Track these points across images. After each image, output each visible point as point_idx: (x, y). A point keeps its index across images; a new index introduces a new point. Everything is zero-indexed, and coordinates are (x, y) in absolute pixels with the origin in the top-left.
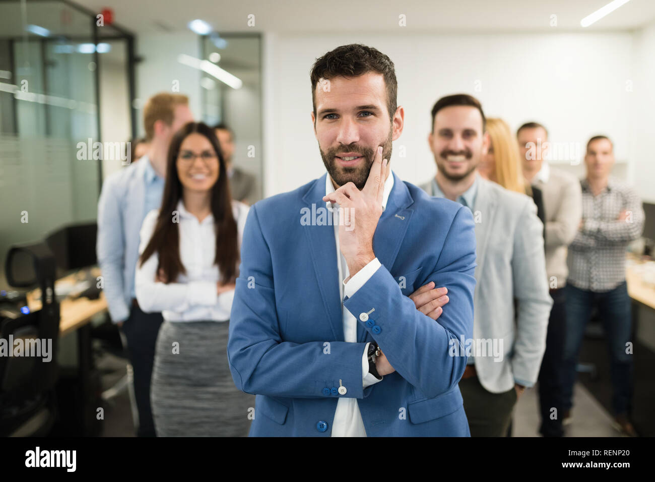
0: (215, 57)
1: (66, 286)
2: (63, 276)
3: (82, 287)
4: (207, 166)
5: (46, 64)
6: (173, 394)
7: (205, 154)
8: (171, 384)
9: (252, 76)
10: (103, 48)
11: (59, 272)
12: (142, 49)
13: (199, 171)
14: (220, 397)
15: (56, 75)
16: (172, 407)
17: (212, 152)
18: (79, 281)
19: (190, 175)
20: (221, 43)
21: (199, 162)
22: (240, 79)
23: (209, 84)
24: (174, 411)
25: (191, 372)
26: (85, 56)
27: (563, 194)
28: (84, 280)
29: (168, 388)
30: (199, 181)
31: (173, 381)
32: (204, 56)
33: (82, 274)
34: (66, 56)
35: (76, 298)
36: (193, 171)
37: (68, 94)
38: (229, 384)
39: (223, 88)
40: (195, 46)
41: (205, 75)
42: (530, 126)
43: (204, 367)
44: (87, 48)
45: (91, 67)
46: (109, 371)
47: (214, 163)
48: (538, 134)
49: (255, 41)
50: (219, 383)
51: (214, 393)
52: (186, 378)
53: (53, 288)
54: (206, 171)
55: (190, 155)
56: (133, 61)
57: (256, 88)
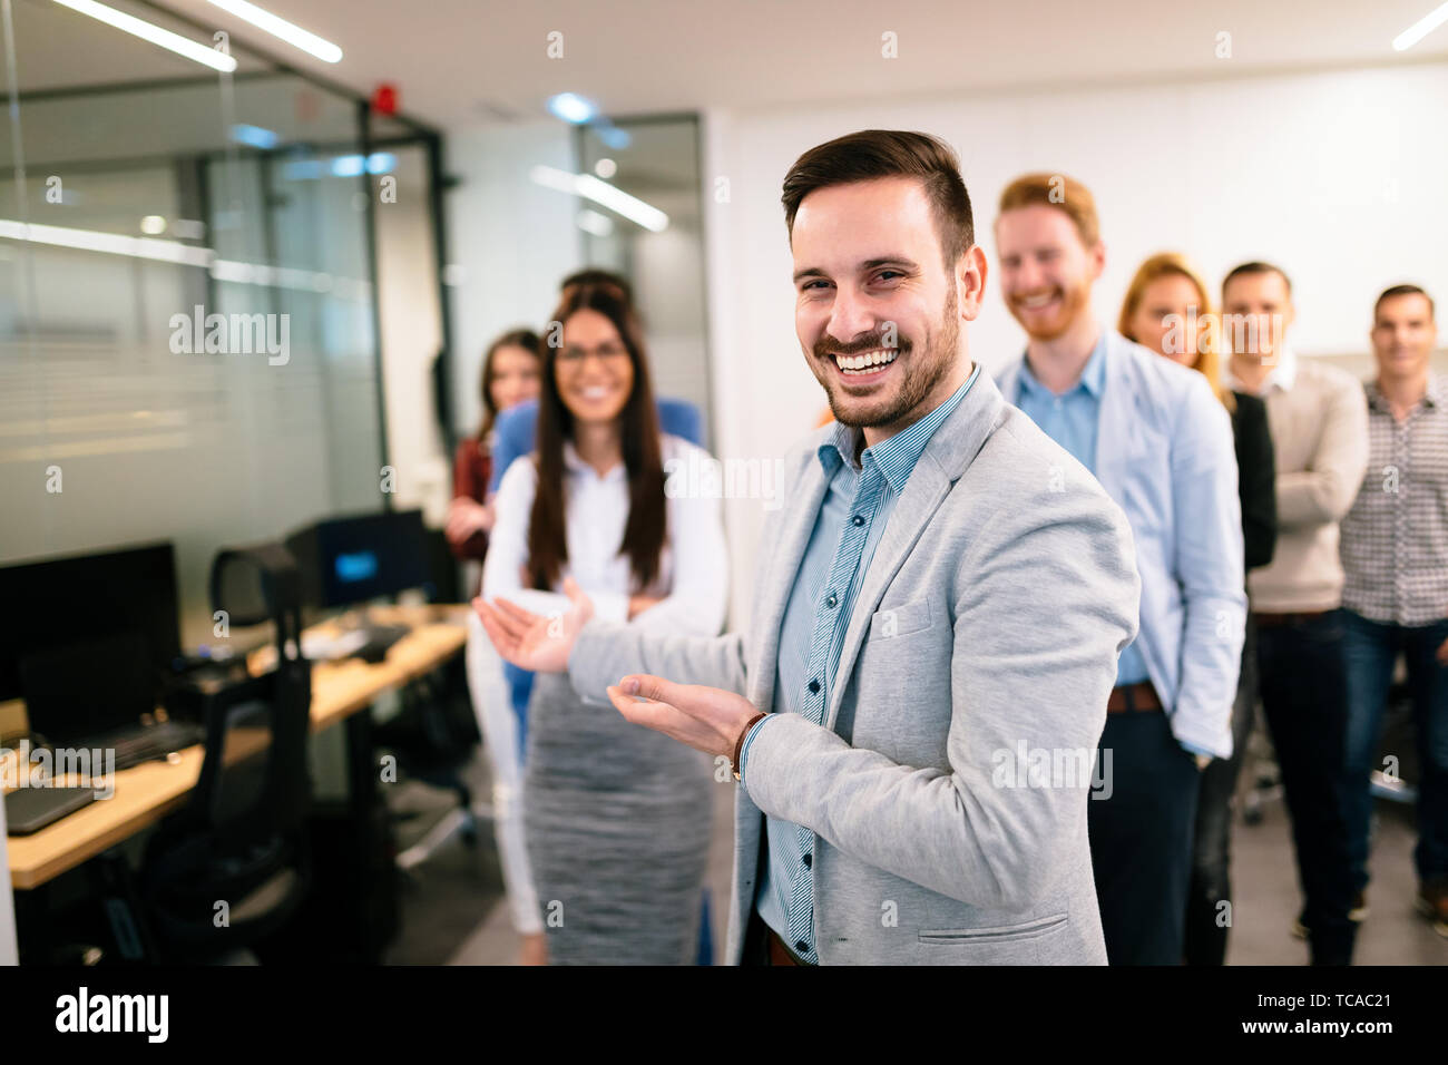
0: (607, 167)
1: (324, 639)
2: (316, 622)
3: (353, 641)
4: (610, 371)
5: (271, 202)
6: (556, 805)
7: (604, 350)
8: (552, 787)
9: (685, 203)
10: (380, 162)
11: (307, 614)
12: (458, 160)
13: (594, 382)
14: (643, 813)
15: (290, 223)
16: (554, 829)
17: (618, 344)
18: (346, 630)
19: (578, 390)
20: (618, 138)
21: (593, 366)
22: (663, 211)
23: (597, 224)
24: (558, 837)
25: (588, 763)
26: (344, 181)
27: (1328, 413)
28: (355, 629)
29: (548, 793)
30: (596, 402)
31: (556, 779)
32: (584, 166)
33: (351, 618)
34: (309, 185)
35: (339, 662)
36: (581, 382)
37: (313, 263)
38: (658, 788)
39: (628, 231)
40: (564, 149)
41: (587, 204)
42: (1250, 269)
43: (611, 753)
44: (349, 166)
45: (357, 203)
46: (410, 816)
47: (622, 366)
48: (1268, 287)
49: (686, 130)
50: (639, 787)
51: (633, 806)
52: (580, 774)
53: (298, 642)
54: (607, 380)
55: (578, 352)
56: (440, 184)
57: (692, 224)
